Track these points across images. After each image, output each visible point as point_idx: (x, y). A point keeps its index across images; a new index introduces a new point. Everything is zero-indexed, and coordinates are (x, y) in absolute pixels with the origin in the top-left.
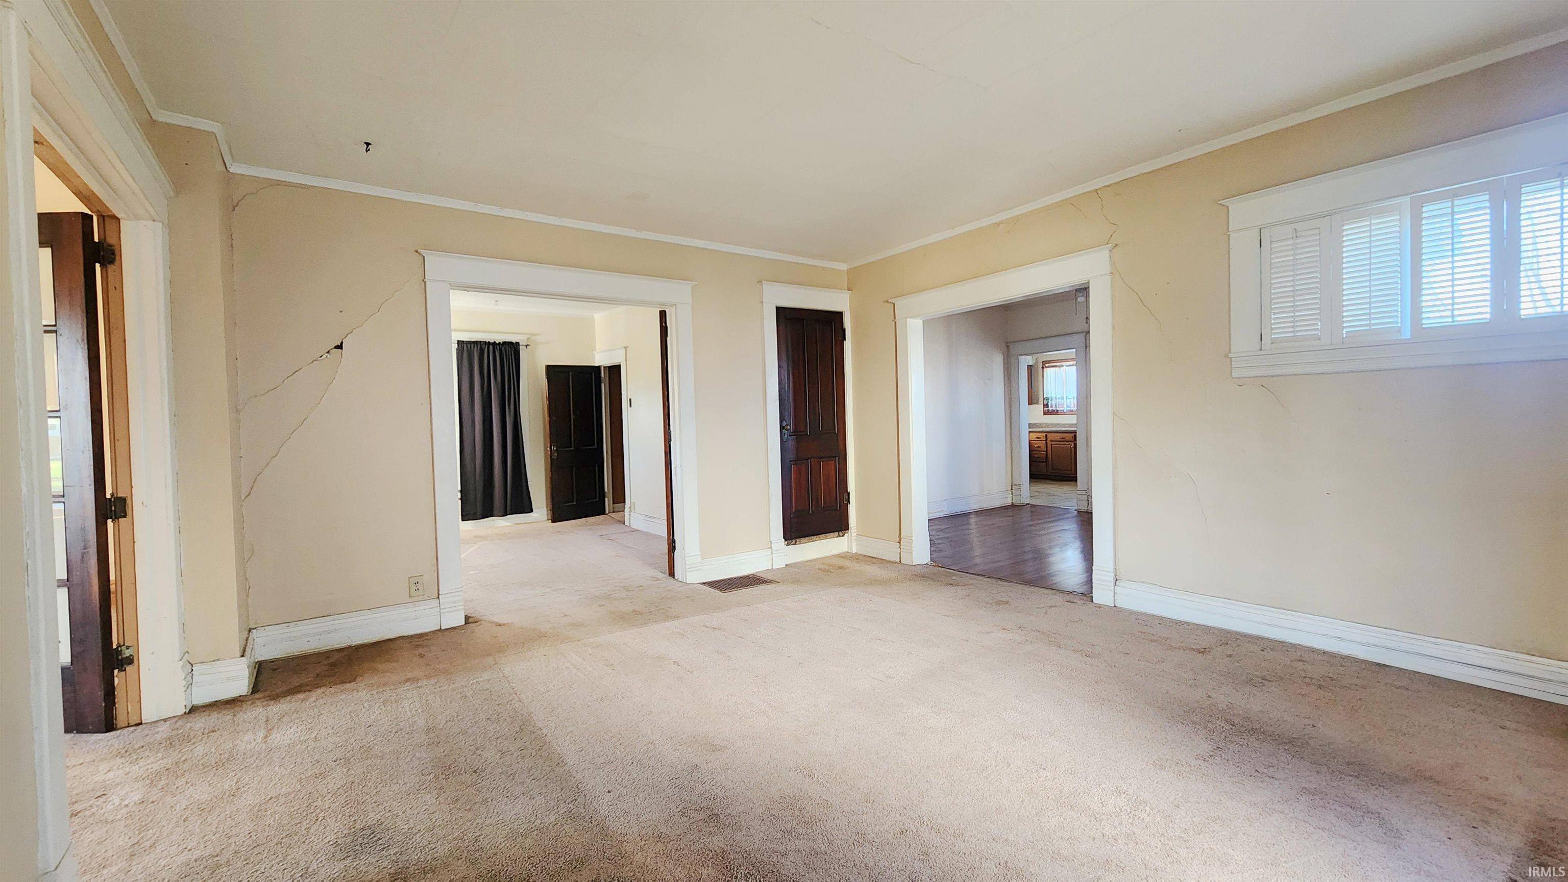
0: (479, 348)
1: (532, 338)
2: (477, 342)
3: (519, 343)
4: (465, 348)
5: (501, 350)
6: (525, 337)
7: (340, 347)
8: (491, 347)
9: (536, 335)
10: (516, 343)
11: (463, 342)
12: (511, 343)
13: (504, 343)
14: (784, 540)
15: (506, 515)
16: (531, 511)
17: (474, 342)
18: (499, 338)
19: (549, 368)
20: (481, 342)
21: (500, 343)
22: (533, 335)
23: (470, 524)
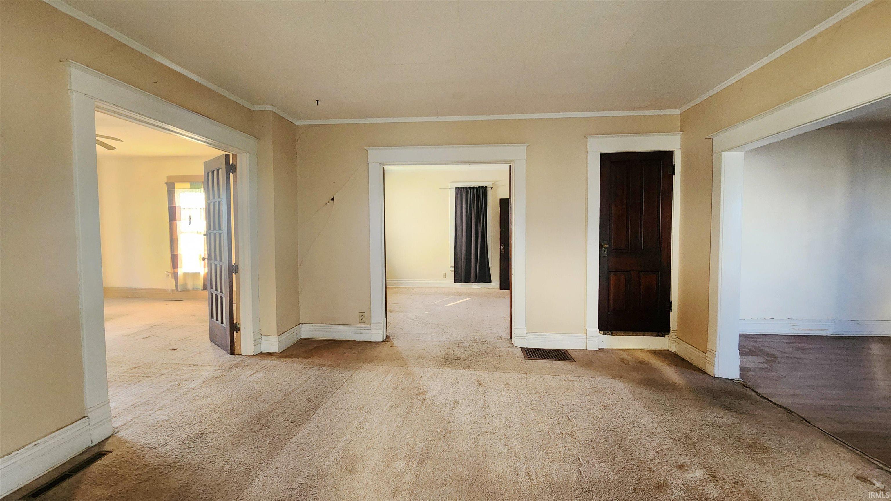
0: (466, 191)
1: (496, 183)
2: (465, 187)
3: (487, 186)
4: (459, 191)
5: (477, 191)
6: (491, 183)
7: (333, 199)
8: (472, 190)
9: (498, 181)
10: (486, 186)
11: (458, 188)
12: (483, 187)
13: (479, 187)
14: (598, 330)
15: (476, 282)
16: (491, 282)
17: (463, 188)
18: (476, 185)
19: (501, 200)
20: (467, 187)
21: (476, 187)
22: (496, 181)
23: (459, 285)
